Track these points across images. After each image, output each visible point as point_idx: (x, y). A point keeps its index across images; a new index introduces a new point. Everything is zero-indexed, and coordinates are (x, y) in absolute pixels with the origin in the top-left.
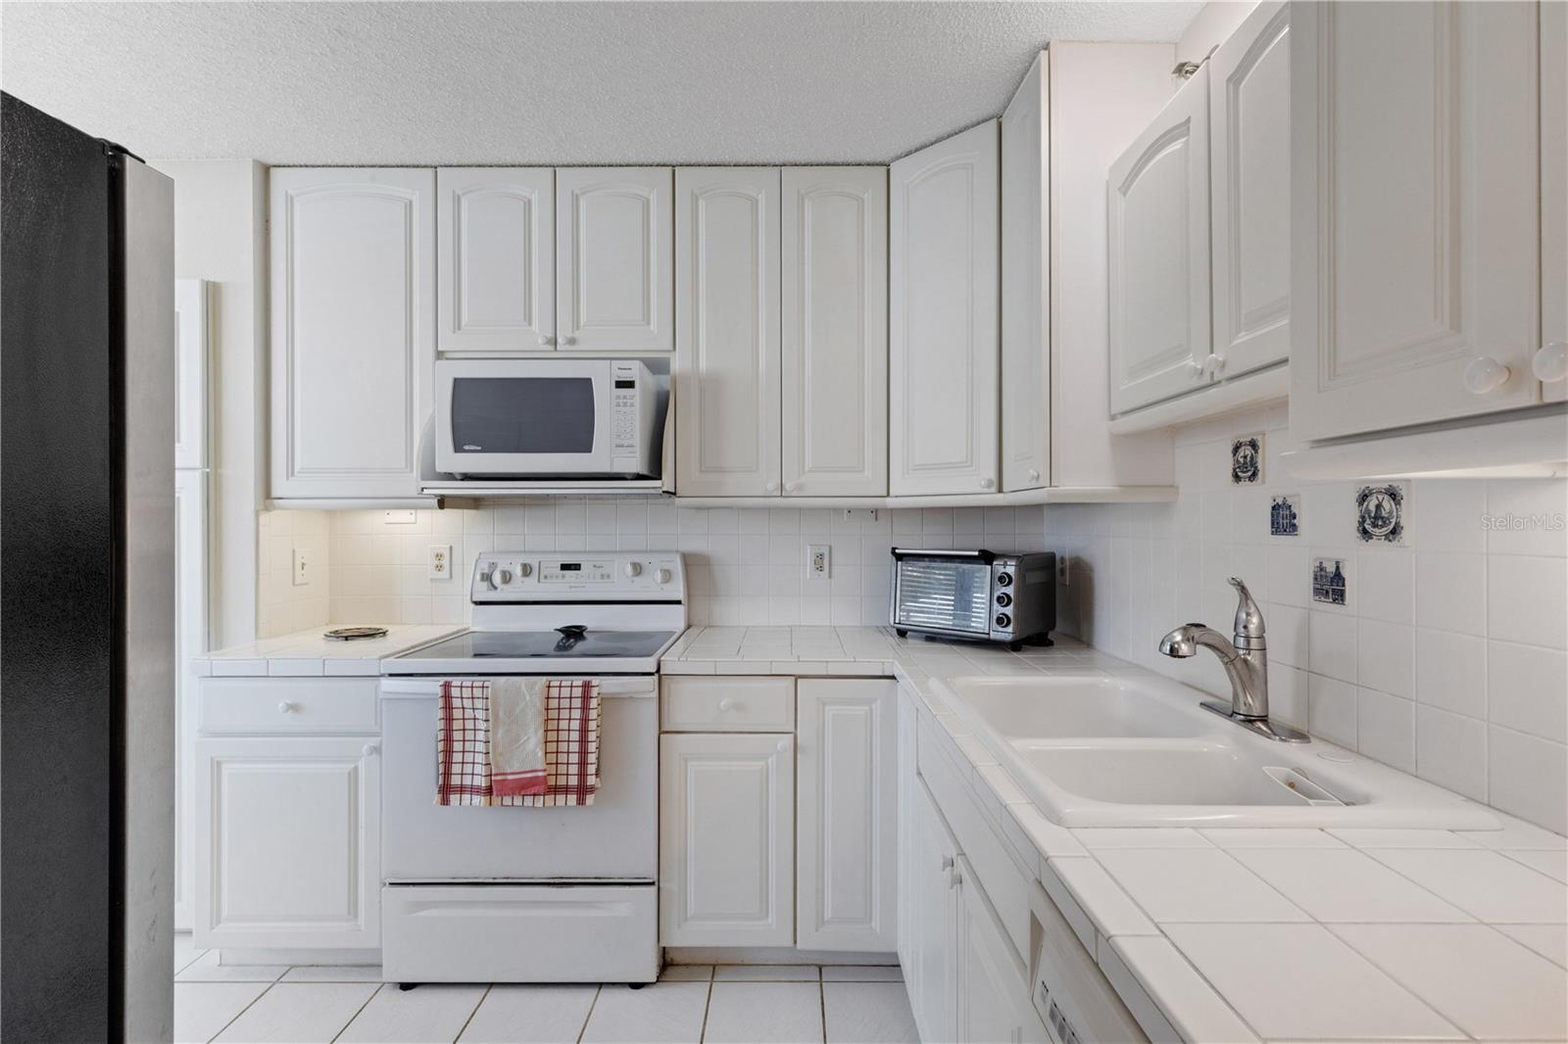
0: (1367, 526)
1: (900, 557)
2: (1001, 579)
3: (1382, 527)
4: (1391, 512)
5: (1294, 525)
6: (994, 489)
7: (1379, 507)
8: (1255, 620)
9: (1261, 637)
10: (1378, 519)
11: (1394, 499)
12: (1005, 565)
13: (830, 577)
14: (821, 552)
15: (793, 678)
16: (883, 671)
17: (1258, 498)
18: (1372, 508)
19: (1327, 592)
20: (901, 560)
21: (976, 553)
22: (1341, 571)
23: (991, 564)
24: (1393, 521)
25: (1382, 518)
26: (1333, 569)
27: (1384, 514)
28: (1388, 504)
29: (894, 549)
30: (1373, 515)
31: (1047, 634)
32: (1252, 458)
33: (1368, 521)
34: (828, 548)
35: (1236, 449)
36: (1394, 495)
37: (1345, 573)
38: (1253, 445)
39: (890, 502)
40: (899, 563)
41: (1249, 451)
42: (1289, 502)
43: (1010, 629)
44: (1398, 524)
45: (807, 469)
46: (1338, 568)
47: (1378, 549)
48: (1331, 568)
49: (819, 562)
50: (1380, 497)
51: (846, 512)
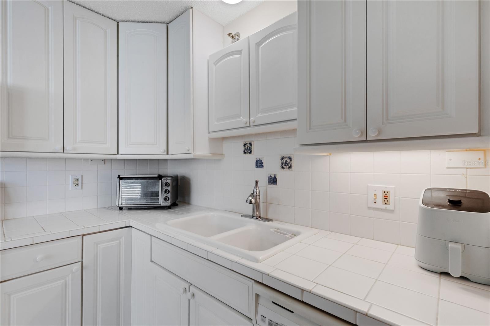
0: (283, 166)
1: (121, 178)
2: (166, 185)
3: (287, 166)
4: (289, 162)
5: (263, 166)
6: (166, 153)
7: (286, 161)
8: (258, 191)
9: (259, 195)
10: (286, 164)
11: (290, 159)
12: (167, 180)
13: (82, 189)
14: (77, 178)
15: (81, 236)
16: (126, 225)
17: (251, 159)
18: (285, 161)
19: (272, 182)
20: (122, 180)
21: (157, 176)
22: (276, 177)
23: (161, 180)
24: (290, 165)
25: (287, 164)
26: (274, 177)
27: (287, 163)
28: (288, 160)
29: (119, 175)
30: (285, 163)
31: (175, 202)
32: (250, 148)
33: (283, 165)
34: (81, 176)
35: (245, 145)
36: (290, 158)
37: (277, 177)
38: (250, 144)
39: (118, 157)
40: (121, 181)
41: (249, 146)
42: (261, 159)
43: (169, 202)
44: (291, 165)
45: (78, 141)
46: (275, 176)
47: (286, 171)
48: (273, 176)
49: (76, 183)
50: (287, 159)
51: (90, 161)
